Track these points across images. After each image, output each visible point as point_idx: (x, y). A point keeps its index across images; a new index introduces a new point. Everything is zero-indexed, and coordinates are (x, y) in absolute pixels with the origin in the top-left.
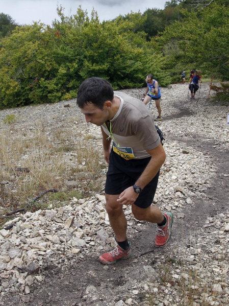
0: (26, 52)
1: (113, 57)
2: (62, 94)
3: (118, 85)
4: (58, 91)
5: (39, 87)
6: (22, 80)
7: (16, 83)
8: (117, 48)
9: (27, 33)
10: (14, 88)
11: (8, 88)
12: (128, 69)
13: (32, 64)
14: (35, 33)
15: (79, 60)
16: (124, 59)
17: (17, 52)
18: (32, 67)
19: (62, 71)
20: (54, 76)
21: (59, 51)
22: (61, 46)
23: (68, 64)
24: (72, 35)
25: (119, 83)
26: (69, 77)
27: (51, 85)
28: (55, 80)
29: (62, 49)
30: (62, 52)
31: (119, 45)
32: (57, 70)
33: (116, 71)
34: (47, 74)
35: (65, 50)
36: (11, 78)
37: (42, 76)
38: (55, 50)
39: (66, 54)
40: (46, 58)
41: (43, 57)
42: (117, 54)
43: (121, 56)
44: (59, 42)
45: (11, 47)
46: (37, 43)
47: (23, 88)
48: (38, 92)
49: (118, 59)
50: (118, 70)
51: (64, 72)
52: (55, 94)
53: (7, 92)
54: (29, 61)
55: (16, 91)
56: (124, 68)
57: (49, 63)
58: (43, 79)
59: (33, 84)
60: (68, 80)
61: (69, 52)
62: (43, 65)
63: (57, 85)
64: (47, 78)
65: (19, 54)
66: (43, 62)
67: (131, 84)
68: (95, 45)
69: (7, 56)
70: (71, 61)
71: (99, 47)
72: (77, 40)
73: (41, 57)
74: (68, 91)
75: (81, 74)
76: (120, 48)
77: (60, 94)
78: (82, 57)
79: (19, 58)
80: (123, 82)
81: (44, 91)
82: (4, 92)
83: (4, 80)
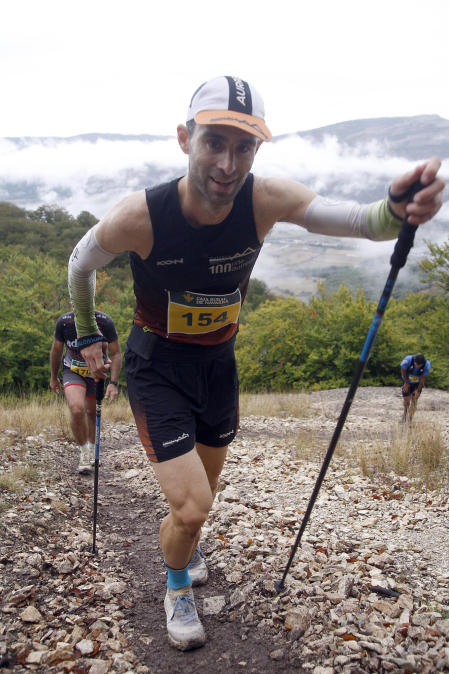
0: (273, 331)
1: (377, 345)
2: (312, 384)
3: (381, 381)
4: (305, 380)
5: (285, 373)
6: (265, 363)
7: (258, 365)
8: (382, 336)
9: (277, 308)
10: (255, 370)
11: (247, 370)
12: (395, 362)
13: (279, 345)
14: (287, 309)
15: (337, 346)
16: (392, 350)
17: (263, 330)
18: (278, 349)
19: (313, 356)
20: (304, 362)
21: (313, 333)
22: (316, 328)
23: (322, 349)
24: (330, 316)
25: (382, 378)
26: (322, 364)
27: (298, 371)
28: (303, 367)
29: (318, 331)
30: (316, 335)
31: (386, 332)
32: (307, 355)
33: (379, 363)
34: (294, 359)
35: (320, 333)
36: (253, 359)
37: (290, 361)
38: (307, 331)
39: (321, 336)
40: (296, 340)
41: (293, 339)
42: (383, 342)
43: (387, 346)
44: (314, 322)
45: (258, 323)
46: (288, 321)
47: (265, 372)
48: (281, 379)
49: (383, 349)
50: (383, 362)
51: (316, 358)
52: (301, 382)
53: (246, 375)
54: (276, 342)
55: (256, 374)
56: (390, 361)
57: (299, 346)
58: (290, 364)
59: (278, 368)
60: (321, 369)
61: (325, 335)
62: (291, 347)
63: (305, 372)
64: (295, 363)
65: (266, 332)
66: (292, 344)
67: (397, 382)
68: (356, 329)
69: (252, 333)
70: (326, 347)
71: (362, 333)
72: (335, 322)
73: (290, 338)
74: (318, 382)
75: (336, 362)
76: (386, 336)
77: (307, 384)
78: (339, 343)
79: (265, 337)
80: (388, 378)
81: (288, 378)
82: (243, 374)
83: (244, 360)
